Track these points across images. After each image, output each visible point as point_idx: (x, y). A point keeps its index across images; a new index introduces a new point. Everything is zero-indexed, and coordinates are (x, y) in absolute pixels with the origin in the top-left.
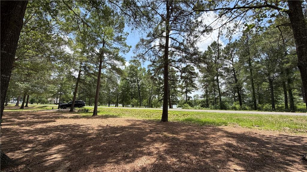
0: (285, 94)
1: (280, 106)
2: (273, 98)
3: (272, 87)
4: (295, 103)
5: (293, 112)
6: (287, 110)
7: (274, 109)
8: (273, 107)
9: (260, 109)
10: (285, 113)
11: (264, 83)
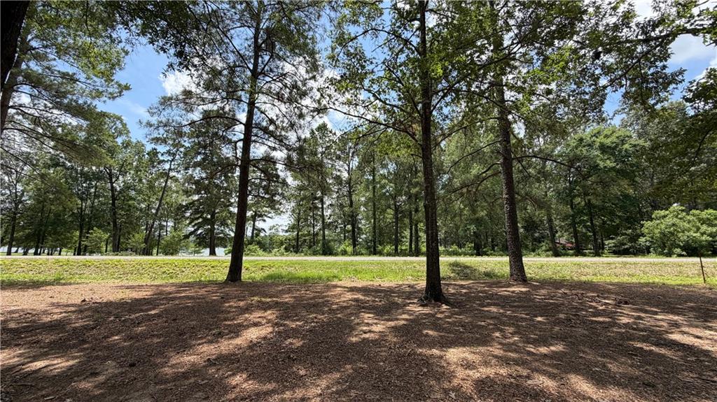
0: (411, 229)
1: (404, 248)
2: (397, 236)
3: (397, 218)
4: (420, 244)
5: (417, 256)
6: (411, 255)
7: (396, 253)
8: (396, 249)
9: (380, 253)
10: (409, 259)
11: (389, 211)
